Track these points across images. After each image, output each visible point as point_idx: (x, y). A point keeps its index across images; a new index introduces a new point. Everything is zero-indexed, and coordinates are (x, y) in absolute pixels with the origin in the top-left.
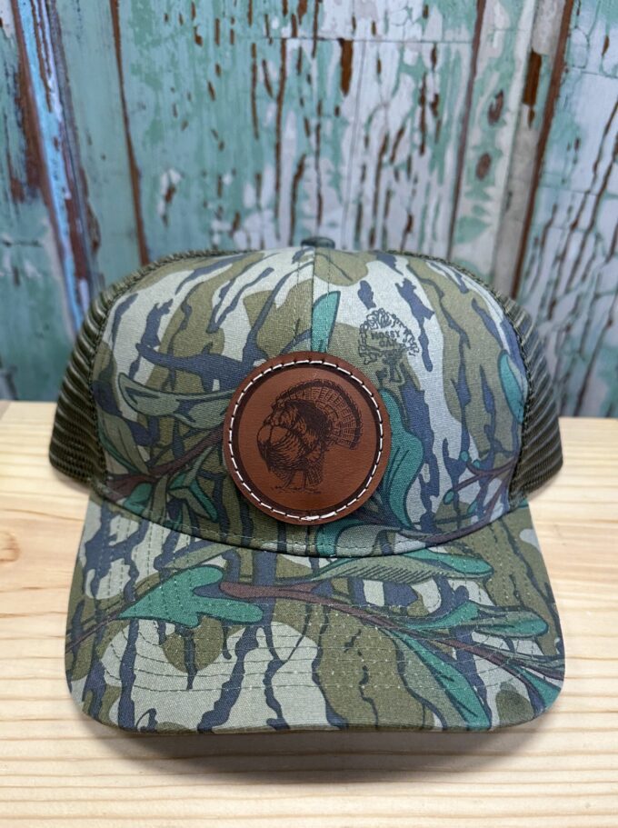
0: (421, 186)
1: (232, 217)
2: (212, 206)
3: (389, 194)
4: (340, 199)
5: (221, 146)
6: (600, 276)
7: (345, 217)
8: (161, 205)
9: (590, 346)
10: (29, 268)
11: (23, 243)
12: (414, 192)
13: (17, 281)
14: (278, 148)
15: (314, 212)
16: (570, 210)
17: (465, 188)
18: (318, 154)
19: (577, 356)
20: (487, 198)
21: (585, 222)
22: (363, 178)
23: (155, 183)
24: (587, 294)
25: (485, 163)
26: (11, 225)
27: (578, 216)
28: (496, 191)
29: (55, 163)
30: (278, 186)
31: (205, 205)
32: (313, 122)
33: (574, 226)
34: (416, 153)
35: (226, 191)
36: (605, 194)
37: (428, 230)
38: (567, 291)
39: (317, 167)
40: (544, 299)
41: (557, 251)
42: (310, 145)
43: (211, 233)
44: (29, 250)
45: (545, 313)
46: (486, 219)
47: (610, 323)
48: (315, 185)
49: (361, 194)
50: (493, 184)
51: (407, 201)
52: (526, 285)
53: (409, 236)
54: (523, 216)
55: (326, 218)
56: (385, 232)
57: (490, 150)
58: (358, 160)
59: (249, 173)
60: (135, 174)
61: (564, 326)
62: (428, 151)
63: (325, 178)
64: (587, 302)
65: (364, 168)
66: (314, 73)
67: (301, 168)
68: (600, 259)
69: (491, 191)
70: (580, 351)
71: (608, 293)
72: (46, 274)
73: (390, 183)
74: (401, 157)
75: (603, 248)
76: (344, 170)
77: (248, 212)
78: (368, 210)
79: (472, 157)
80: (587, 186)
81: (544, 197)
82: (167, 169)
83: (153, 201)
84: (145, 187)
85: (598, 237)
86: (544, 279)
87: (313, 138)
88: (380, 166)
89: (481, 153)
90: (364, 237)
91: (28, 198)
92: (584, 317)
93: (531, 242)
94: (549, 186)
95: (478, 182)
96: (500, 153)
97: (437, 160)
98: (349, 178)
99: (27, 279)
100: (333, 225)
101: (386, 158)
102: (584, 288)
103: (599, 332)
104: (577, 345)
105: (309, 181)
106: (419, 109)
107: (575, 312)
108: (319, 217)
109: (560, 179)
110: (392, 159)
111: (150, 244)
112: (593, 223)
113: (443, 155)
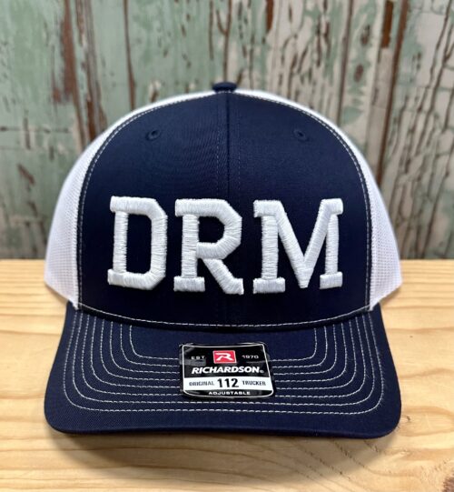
0: (318, 88)
3: (297, 94)
5: (189, 65)
10: (61, 148)
11: (58, 131)
12: (313, 92)
13: (52, 157)
14: (225, 65)
16: (416, 99)
17: (347, 87)
18: (251, 68)
20: (361, 93)
21: (427, 106)
22: (280, 83)
23: (145, 89)
25: (360, 71)
27: (422, 103)
28: (367, 89)
29: (82, 78)
32: (249, 48)
33: (420, 109)
34: (315, 66)
36: (439, 88)
38: (418, 153)
39: (250, 77)
40: (401, 160)
41: (409, 126)
42: (245, 63)
44: (62, 135)
45: (403, 168)
46: (361, 107)
50: (365, 84)
51: (309, 97)
52: (390, 150)
54: (385, 105)
57: (363, 63)
58: (276, 72)
59: (207, 82)
62: (323, 65)
63: (256, 84)
66: (249, 17)
67: (240, 79)
68: (438, 131)
69: (363, 89)
72: (72, 151)
73: (298, 86)
74: (305, 68)
75: (440, 123)
76: (268, 78)
79: (351, 67)
80: (427, 82)
81: (399, 91)
82: (153, 80)
83: (144, 101)
84: (139, 92)
85: (437, 117)
86: (402, 145)
87: (248, 58)
88: (291, 75)
89: (356, 65)
91: (64, 101)
93: (392, 121)
94: (402, 84)
95: (355, 83)
96: (369, 64)
97: (329, 68)
98: (271, 84)
99: (59, 155)
101: (295, 70)
102: (429, 150)
106: (316, 39)
107: (423, 168)
109: (408, 79)
110: (299, 70)
112: (432, 107)
113: (332, 67)
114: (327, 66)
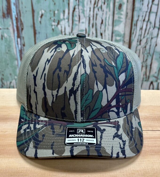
0: (105, 12)
1: (57, 22)
2: (52, 19)
3: (97, 15)
4: (84, 16)
5: (55, 4)
6: (152, 33)
7: (86, 21)
8: (39, 19)
9: (152, 52)
10: (5, 35)
11: (4, 29)
12: (103, 14)
13: (2, 39)
14: (69, 4)
15: (78, 19)
16: (142, 16)
17: (116, 12)
18: (79, 5)
19: (148, 54)
20: (121, 14)
21: (147, 19)
22: (90, 11)
23: (38, 13)
24: (149, 38)
25: (120, 6)
26: (2, 24)
27: (145, 18)
28: (124, 12)
29: (14, 9)
30: (69, 13)
31: (51, 18)
33: (144, 20)
34: (103, 4)
35: (56, 15)
36: (151, 12)
37: (107, 23)
38: (144, 37)
39: (78, 8)
40: (138, 40)
41: (140, 27)
42: (77, 3)
43: (52, 26)
44: (6, 30)
45: (139, 43)
46: (122, 20)
47: (156, 45)
48: (78, 13)
49: (89, 15)
50: (123, 11)
51: (101, 16)
52: (133, 36)
53: (102, 25)
54: (131, 19)
55: (81, 21)
56: (96, 24)
57: (121, 3)
58: (88, 7)
59: (62, 10)
60: (33, 11)
61: (144, 46)
62: (106, 4)
63: (81, 11)
64: (149, 40)
65: (90, 8)
67: (74, 9)
68: (152, 29)
69: (122, 13)
70: (149, 53)
71: (155, 37)
72: (10, 37)
73: (97, 12)
74: (99, 5)
75: (152, 25)
76: (85, 9)
77: (62, 20)
78: (91, 19)
79: (117, 5)
80: (146, 10)
81: (136, 13)
82: (41, 10)
83: (38, 18)
84: (36, 14)
85: (151, 23)
86: (137, 34)
87: (77, 1)
88: (94, 8)
89: (119, 3)
90: (91, 26)
91: (7, 17)
92: (149, 44)
93: (133, 25)
94: (137, 11)
95: (119, 10)
96: (124, 3)
97: (108, 5)
98: (87, 11)
99: (5, 38)
100: (83, 23)
101: (96, 6)
102: (148, 36)
103: (154, 48)
104: (148, 52)
105: (76, 12)
107: (146, 42)
108: (79, 21)
109: (139, 9)
110: (97, 6)
111: (36, 29)
112: (149, 20)
113: (110, 4)
114: (108, 4)
